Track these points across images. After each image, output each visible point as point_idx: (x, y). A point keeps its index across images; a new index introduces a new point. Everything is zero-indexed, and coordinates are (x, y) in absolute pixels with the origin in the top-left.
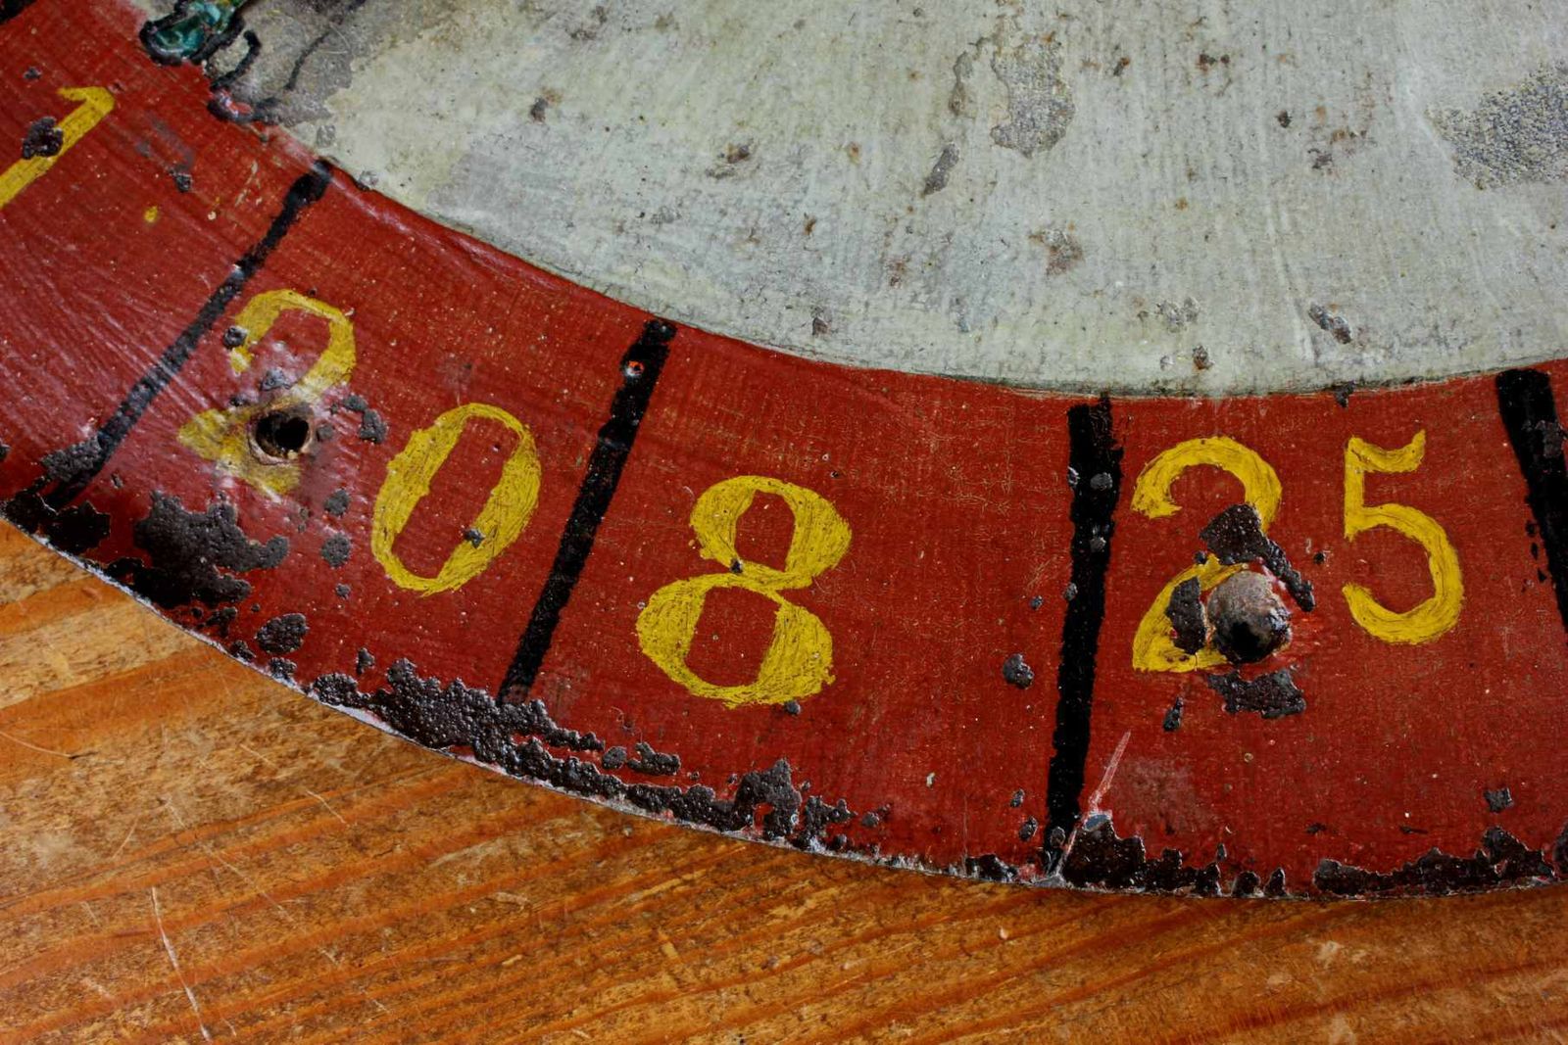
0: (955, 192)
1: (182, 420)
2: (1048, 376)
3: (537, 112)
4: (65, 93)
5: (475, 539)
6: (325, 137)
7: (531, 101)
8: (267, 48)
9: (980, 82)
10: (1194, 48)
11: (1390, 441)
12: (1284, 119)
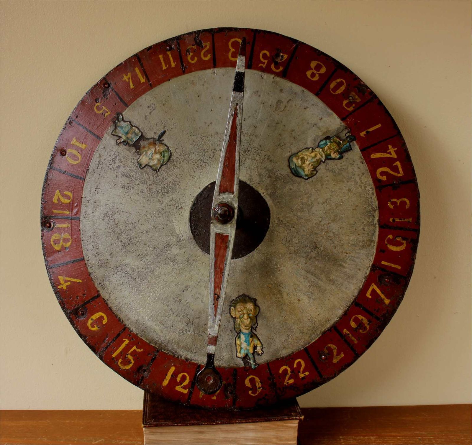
0: (289, 99)
1: (360, 102)
2: (286, 81)
3: (321, 119)
4: (364, 136)
5: (337, 82)
6: (341, 123)
7: (322, 120)
8: (344, 134)
9: (283, 108)
10: (264, 105)
11: (261, 67)
12: (259, 96)
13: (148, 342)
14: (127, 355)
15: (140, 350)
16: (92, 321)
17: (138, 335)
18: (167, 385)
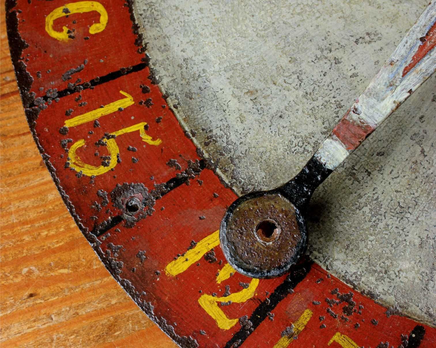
13: (187, 128)
14: (108, 138)
15: (154, 139)
16: (64, 14)
17: (168, 99)
18: (180, 275)
